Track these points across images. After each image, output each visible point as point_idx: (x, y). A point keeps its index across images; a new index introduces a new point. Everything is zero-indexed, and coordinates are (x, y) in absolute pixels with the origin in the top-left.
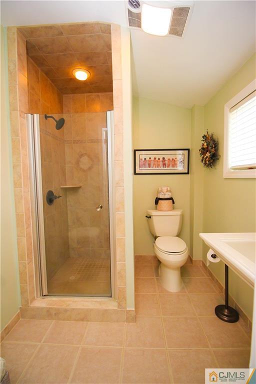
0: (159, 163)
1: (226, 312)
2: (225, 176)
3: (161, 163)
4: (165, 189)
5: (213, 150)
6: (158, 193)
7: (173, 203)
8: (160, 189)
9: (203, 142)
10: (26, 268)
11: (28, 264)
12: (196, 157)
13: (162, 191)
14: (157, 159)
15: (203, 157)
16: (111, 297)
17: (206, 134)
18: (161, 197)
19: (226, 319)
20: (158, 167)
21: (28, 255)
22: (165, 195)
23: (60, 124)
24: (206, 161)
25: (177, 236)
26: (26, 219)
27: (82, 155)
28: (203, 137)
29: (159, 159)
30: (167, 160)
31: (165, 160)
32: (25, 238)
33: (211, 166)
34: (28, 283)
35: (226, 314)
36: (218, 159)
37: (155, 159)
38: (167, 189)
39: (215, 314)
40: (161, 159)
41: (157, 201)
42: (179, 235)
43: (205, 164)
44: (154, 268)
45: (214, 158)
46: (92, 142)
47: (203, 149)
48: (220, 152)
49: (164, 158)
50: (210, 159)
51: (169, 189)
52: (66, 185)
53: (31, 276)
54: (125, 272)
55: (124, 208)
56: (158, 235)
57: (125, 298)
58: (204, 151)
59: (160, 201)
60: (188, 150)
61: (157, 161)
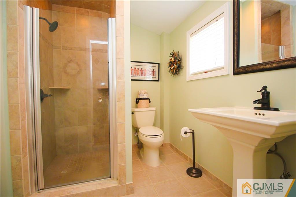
0: (138, 72)
1: (194, 171)
2: (188, 79)
3: (140, 72)
4: (143, 92)
5: (179, 62)
6: (138, 94)
7: (150, 102)
8: (139, 92)
9: (171, 58)
10: (20, 162)
11: (23, 158)
12: (165, 68)
13: (141, 93)
14: (137, 69)
15: (171, 68)
16: (110, 177)
17: (173, 52)
18: (140, 98)
19: (194, 176)
20: (137, 75)
21: (23, 149)
22: (144, 96)
23: (54, 27)
24: (173, 71)
25: (153, 126)
26: (21, 111)
27: (70, 61)
28: (171, 54)
29: (138, 69)
30: (144, 70)
31: (143, 70)
32: (20, 130)
33: (177, 74)
34: (23, 178)
35: (194, 172)
36: (182, 69)
37: (135, 68)
38: (145, 91)
39: (187, 174)
40: (140, 69)
41: (138, 100)
42: (154, 125)
43: (173, 72)
44: (136, 153)
45: (179, 68)
46: (81, 50)
47: (171, 62)
48: (183, 64)
49: (142, 69)
50: (177, 68)
51: (146, 92)
52: (54, 86)
53: (26, 171)
54: (125, 152)
55: (124, 98)
56: (139, 127)
57: (124, 174)
58: (171, 64)
59: (140, 100)
60: (159, 64)
61: (137, 70)
